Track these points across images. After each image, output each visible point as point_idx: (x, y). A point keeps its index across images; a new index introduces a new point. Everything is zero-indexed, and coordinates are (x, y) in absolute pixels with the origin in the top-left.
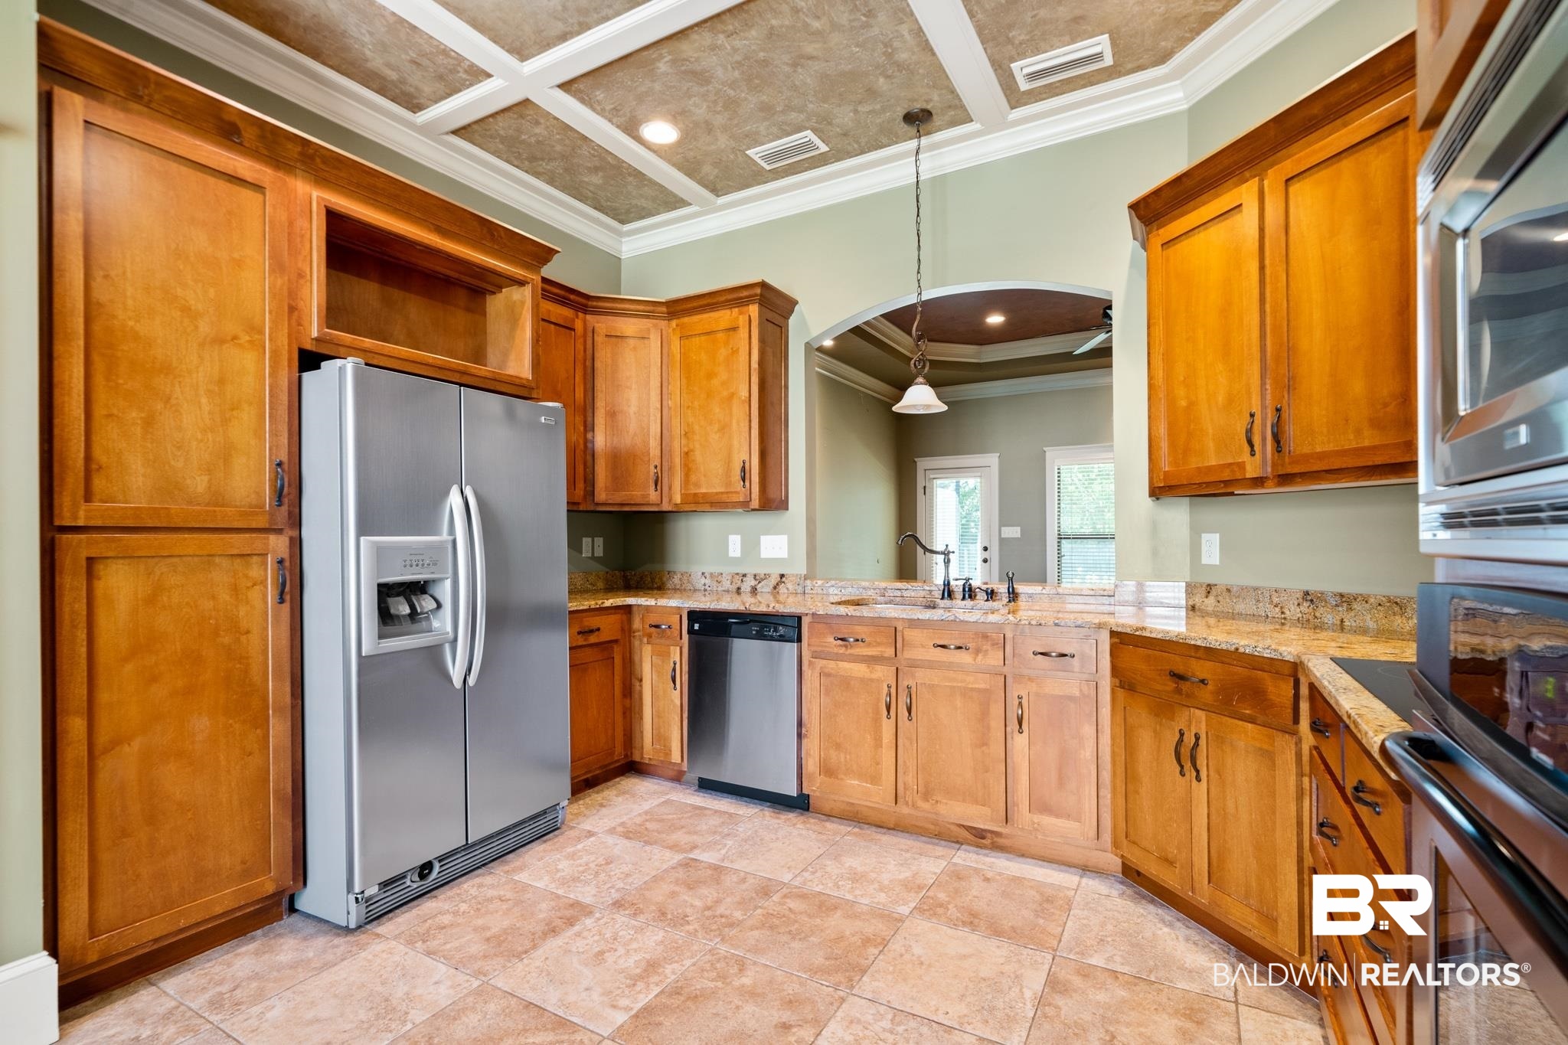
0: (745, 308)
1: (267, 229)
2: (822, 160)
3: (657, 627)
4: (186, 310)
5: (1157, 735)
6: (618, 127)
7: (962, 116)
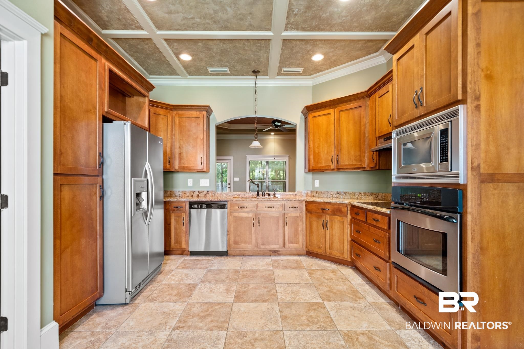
0: (202, 112)
1: (98, 74)
2: (227, 74)
3: (177, 207)
4: (80, 100)
5: (318, 222)
6: (174, 53)
7: (266, 73)
